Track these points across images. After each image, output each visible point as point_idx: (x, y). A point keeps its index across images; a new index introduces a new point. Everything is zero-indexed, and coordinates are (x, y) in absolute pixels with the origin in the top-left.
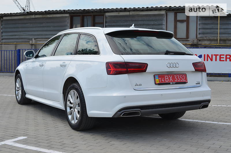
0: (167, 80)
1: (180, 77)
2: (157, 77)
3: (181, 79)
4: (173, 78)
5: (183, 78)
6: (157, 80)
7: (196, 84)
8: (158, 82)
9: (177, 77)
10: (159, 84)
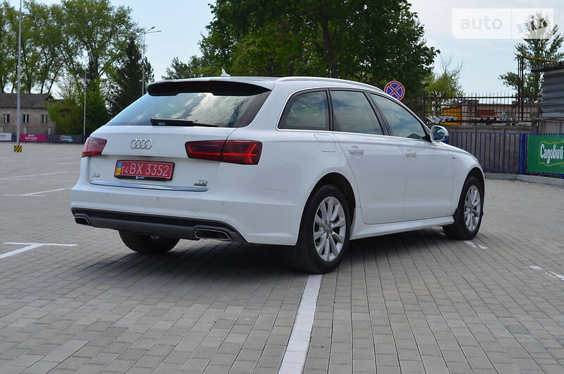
0: (133, 171)
1: (157, 168)
2: (120, 164)
3: (159, 172)
4: (145, 169)
5: (164, 171)
6: (119, 169)
7: (195, 185)
8: (118, 174)
9: (152, 168)
10: (119, 177)
